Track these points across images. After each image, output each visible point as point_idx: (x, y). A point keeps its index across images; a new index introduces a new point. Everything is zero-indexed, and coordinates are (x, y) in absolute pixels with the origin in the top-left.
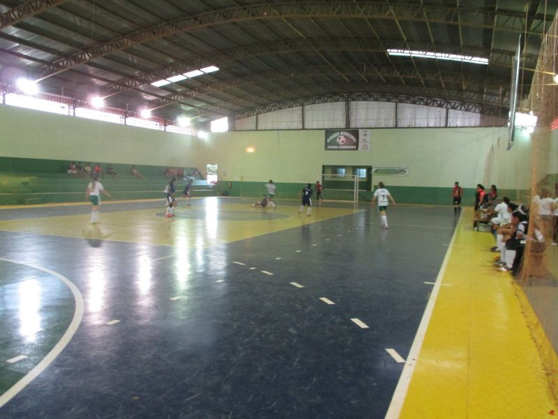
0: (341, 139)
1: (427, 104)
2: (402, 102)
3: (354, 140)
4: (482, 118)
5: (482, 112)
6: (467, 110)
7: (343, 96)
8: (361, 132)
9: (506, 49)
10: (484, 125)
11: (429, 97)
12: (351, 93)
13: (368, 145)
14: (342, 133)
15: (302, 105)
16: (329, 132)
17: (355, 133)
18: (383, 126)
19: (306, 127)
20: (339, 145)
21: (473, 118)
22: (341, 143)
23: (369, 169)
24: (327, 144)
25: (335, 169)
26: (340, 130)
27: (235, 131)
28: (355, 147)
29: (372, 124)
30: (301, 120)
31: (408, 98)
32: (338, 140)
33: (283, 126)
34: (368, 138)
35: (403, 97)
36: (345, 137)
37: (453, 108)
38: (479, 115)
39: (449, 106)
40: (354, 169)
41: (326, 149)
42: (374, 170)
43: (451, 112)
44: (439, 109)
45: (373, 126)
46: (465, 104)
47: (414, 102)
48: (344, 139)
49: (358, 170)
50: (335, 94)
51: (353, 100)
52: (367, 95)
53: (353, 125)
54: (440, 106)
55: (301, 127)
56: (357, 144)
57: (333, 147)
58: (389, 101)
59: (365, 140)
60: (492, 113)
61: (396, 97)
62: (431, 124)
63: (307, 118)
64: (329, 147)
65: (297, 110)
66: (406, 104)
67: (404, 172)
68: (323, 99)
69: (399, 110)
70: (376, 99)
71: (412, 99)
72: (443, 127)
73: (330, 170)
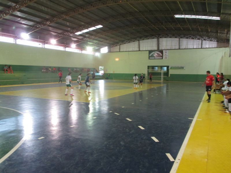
0: (156, 55)
1: (193, 38)
2: (182, 38)
3: (161, 55)
5: (217, 41)
6: (211, 41)
7: (156, 36)
8: (164, 51)
9: (228, 13)
10: (219, 47)
11: (194, 36)
12: (160, 35)
13: (167, 57)
14: (156, 52)
15: (139, 41)
16: (150, 52)
17: (162, 52)
18: (174, 49)
19: (141, 50)
20: (154, 57)
21: (214, 44)
22: (155, 56)
23: (168, 67)
24: (149, 57)
25: (153, 67)
26: (155, 51)
27: (111, 52)
28: (161, 58)
30: (138, 47)
31: (184, 36)
32: (154, 55)
33: (131, 50)
35: (182, 36)
36: (157, 53)
37: (205, 40)
38: (216, 43)
39: (203, 39)
40: (161, 67)
41: (149, 59)
42: (170, 67)
43: (204, 41)
44: (198, 40)
45: (169, 49)
46: (210, 38)
47: (187, 38)
48: (157, 55)
49: (163, 68)
50: (153, 35)
51: (160, 38)
52: (166, 36)
53: (160, 49)
54: (199, 39)
55: (138, 50)
56: (162, 57)
57: (152, 58)
58: (176, 38)
59: (166, 55)
60: (222, 42)
61: (179, 36)
62: (195, 47)
63: (140, 46)
65: (136, 43)
66: (184, 39)
67: (183, 68)
68: (147, 38)
69: (180, 42)
70: (170, 37)
71: (186, 36)
72: (200, 48)
73: (151, 68)
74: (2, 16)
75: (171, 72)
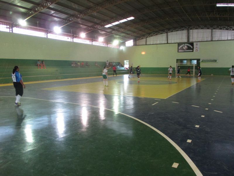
1: (227, 29)
2: (214, 29)
3: (192, 47)
7: (186, 28)
8: (195, 44)
11: (228, 26)
12: (190, 26)
13: (198, 49)
14: (186, 44)
15: (167, 33)
16: (179, 44)
17: (192, 44)
18: (205, 40)
19: (169, 42)
22: (185, 49)
23: (198, 60)
24: (178, 50)
25: (181, 61)
26: (184, 43)
27: (136, 45)
28: (192, 51)
29: (200, 40)
30: (166, 39)
31: (218, 27)
32: (184, 48)
33: (158, 42)
34: (198, 46)
35: (215, 27)
36: (187, 46)
40: (191, 60)
41: (178, 52)
42: (201, 60)
45: (200, 41)
47: (221, 29)
48: (187, 47)
49: (193, 61)
50: (182, 27)
51: (191, 29)
52: (198, 27)
53: (191, 41)
55: (166, 42)
56: (193, 49)
58: (208, 29)
59: (196, 47)
61: (212, 27)
62: (229, 38)
63: (169, 39)
64: (180, 51)
65: (164, 35)
66: (217, 30)
67: (216, 61)
68: (176, 29)
69: (213, 33)
70: (202, 29)
71: (220, 27)
73: (179, 61)
74: (39, 9)
75: (202, 65)
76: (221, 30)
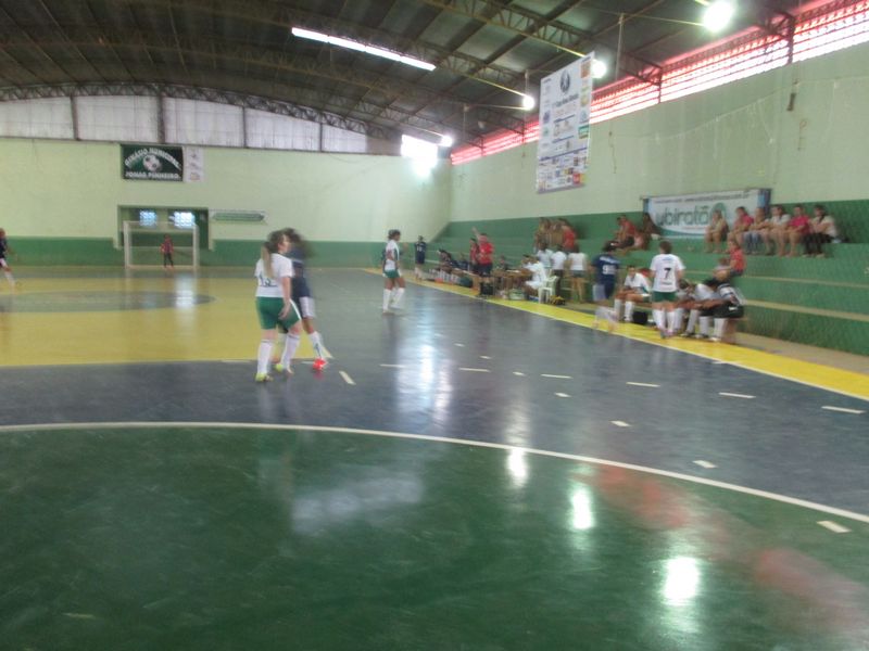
0: (152, 162)
1: (292, 114)
2: (252, 107)
3: (175, 163)
4: (368, 142)
5: (369, 133)
6: (350, 128)
7: (149, 88)
8: (187, 155)
10: (373, 151)
11: (295, 104)
12: (167, 83)
13: (201, 173)
14: (152, 151)
15: (72, 97)
16: (128, 149)
17: (177, 153)
18: (223, 143)
20: (147, 171)
21: (356, 140)
22: (150, 168)
23: (201, 215)
24: (125, 169)
25: (133, 213)
26: (148, 147)
28: (177, 176)
29: (204, 138)
30: (70, 121)
31: (263, 103)
32: (146, 164)
33: (34, 132)
34: (199, 164)
35: (254, 99)
36: (158, 157)
37: (330, 124)
38: (363, 137)
39: (324, 121)
40: (171, 211)
41: (126, 178)
42: (211, 214)
43: (328, 129)
44: (310, 123)
45: (205, 143)
46: (346, 118)
47: (272, 110)
48: (157, 162)
49: (177, 214)
50: (137, 82)
51: (170, 96)
52: (195, 91)
53: (173, 138)
54: (311, 119)
56: (181, 173)
57: (136, 175)
58: (231, 103)
59: (193, 165)
60: (381, 136)
61: (244, 99)
62: (299, 146)
63: (81, 121)
64: (130, 174)
65: (61, 105)
66: (260, 113)
67: (261, 218)
68: (112, 88)
69: (250, 121)
70: (210, 100)
71: (268, 103)
72: (314, 152)
73: (127, 214)
75: (218, 232)
76: (273, 115)
